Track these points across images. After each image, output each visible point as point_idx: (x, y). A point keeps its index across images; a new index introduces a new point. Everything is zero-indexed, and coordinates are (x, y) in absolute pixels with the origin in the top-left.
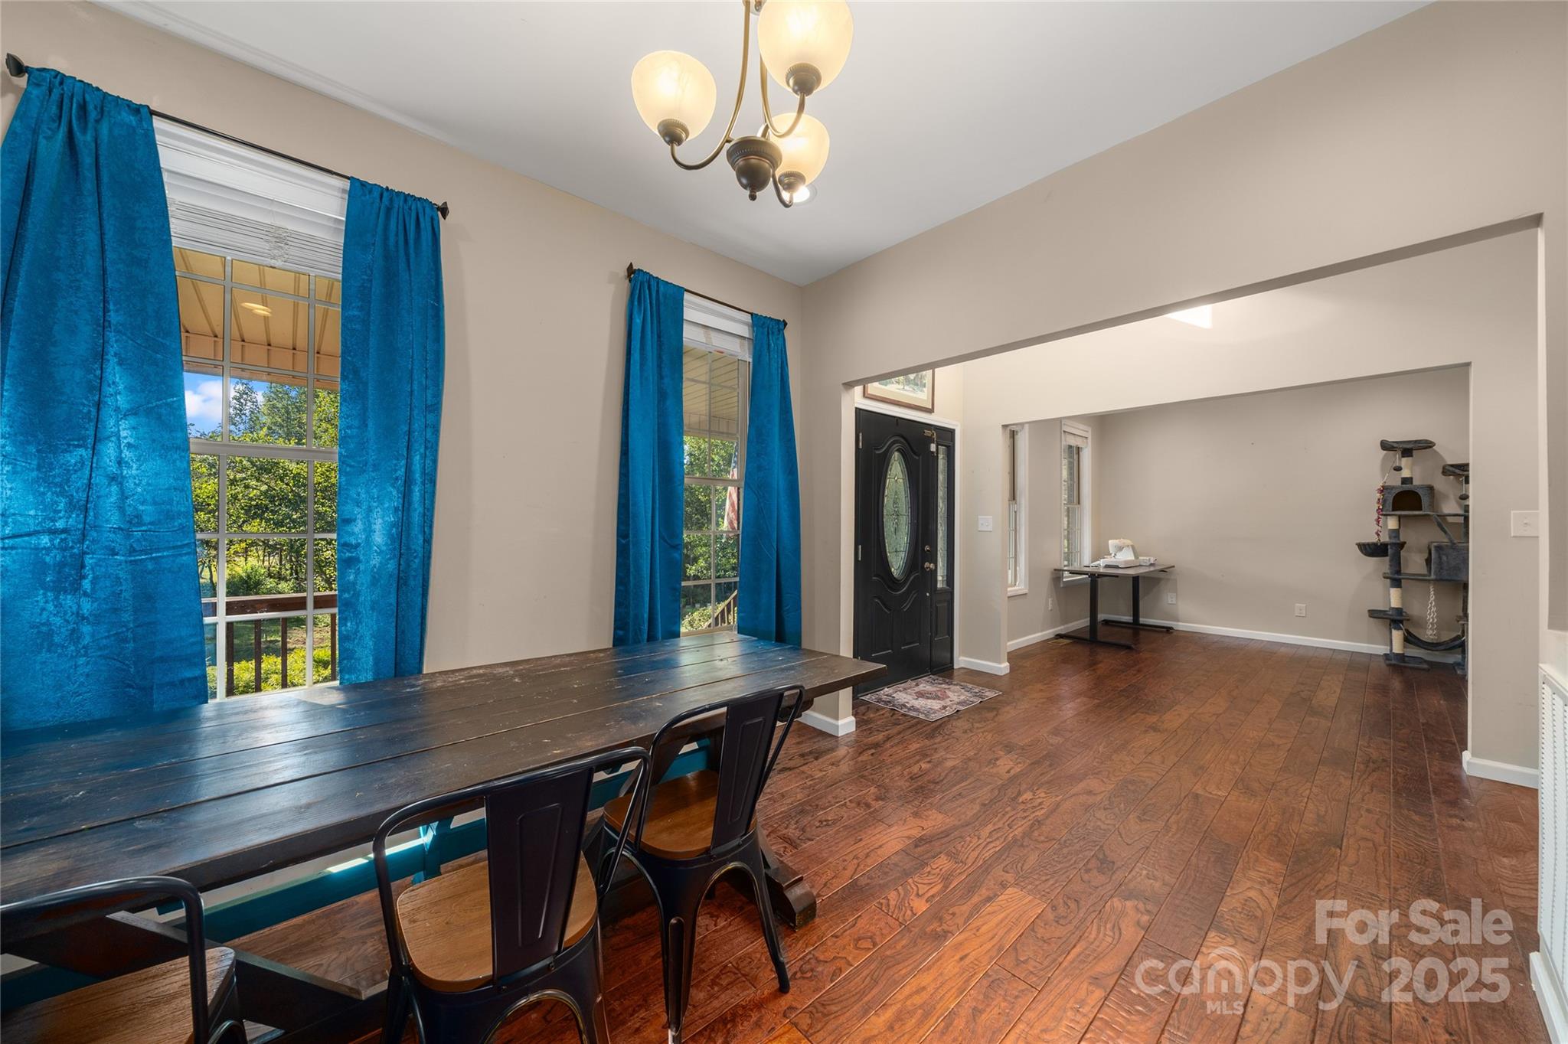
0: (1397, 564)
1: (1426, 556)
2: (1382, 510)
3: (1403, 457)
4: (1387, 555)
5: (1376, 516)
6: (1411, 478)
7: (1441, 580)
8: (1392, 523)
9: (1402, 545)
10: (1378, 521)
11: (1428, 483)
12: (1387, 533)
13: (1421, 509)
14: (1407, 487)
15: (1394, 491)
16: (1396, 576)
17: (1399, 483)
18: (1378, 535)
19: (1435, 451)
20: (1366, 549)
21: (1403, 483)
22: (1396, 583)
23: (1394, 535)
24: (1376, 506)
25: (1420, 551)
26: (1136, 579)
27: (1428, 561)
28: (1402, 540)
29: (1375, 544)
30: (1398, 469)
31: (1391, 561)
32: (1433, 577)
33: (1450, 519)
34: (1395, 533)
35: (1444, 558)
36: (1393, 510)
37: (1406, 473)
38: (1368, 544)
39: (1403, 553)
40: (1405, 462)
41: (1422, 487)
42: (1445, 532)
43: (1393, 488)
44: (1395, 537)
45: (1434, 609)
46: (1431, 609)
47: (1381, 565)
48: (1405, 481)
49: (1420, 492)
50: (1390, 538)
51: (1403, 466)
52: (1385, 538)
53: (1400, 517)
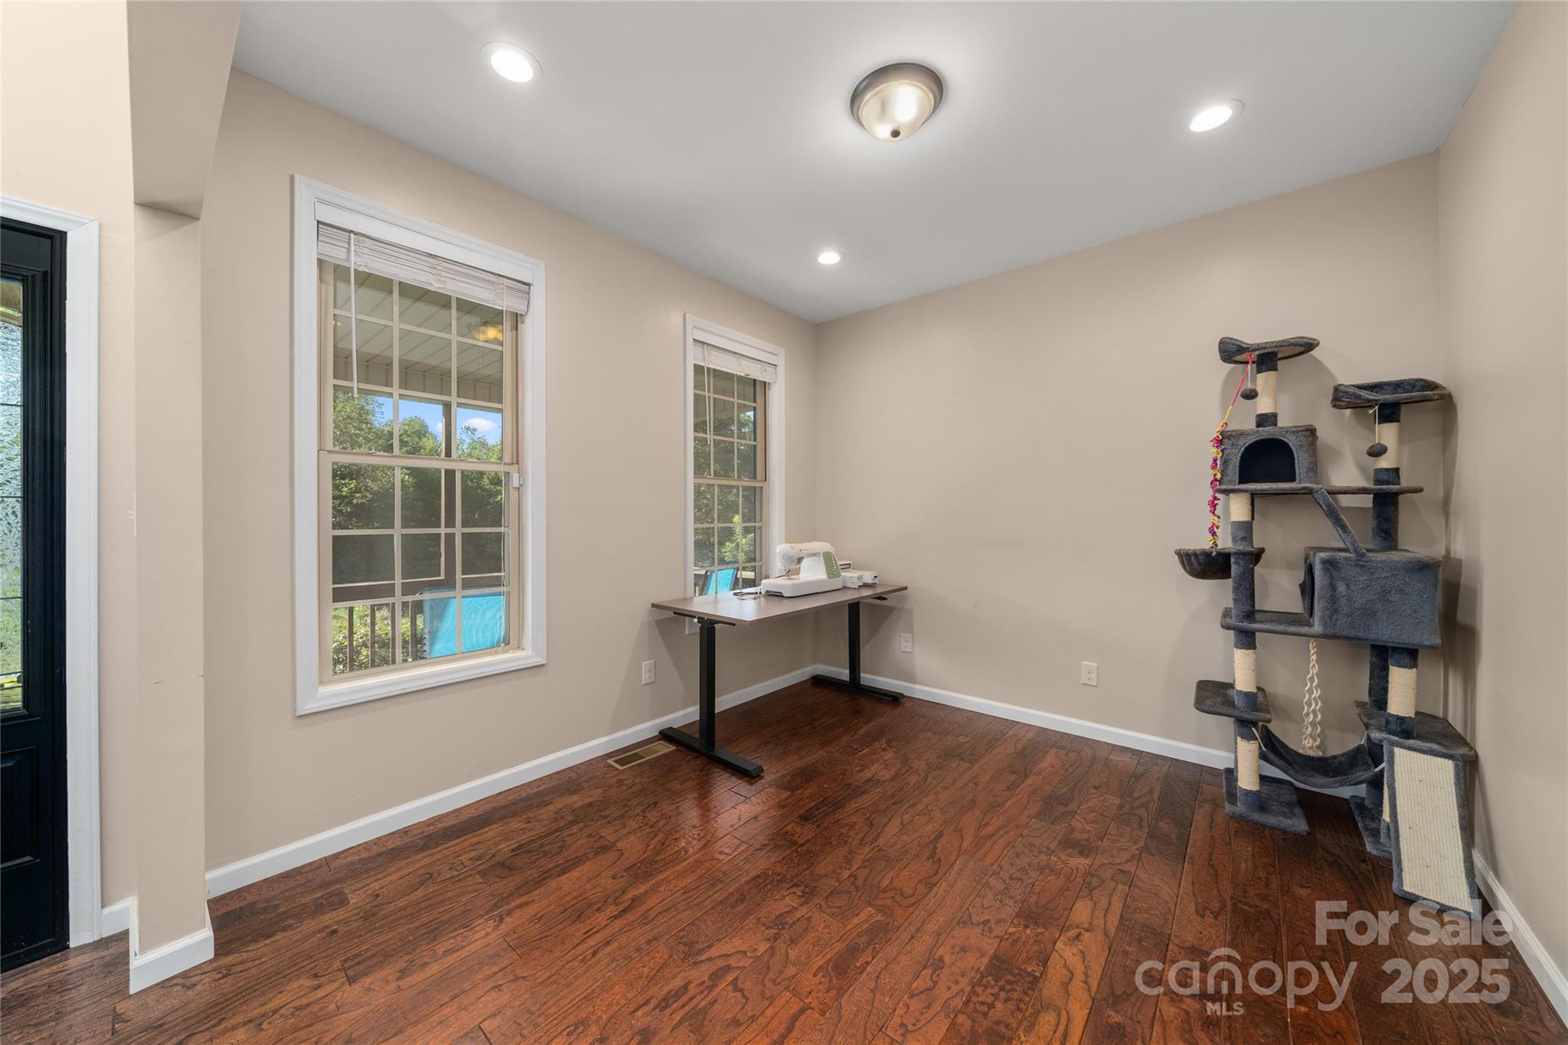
0: (1247, 590)
1: (1300, 575)
2: (1221, 482)
3: (1259, 371)
4: (1228, 576)
5: (1209, 493)
6: (1274, 416)
7: (1334, 637)
8: (1238, 509)
9: (1256, 556)
10: (1213, 505)
11: (1304, 422)
12: (1229, 529)
13: (1292, 479)
14: (1267, 432)
15: (1241, 442)
16: (1246, 625)
17: (1253, 426)
18: (1214, 534)
19: (1318, 364)
20: (1190, 563)
21: (1259, 425)
22: (1247, 639)
23: (1241, 534)
24: (1209, 474)
25: (1291, 567)
26: (854, 608)
27: (1307, 589)
28: (1257, 544)
29: (1207, 554)
30: (1250, 395)
31: (1236, 590)
32: (1317, 628)
33: (1345, 501)
34: (1245, 530)
35: (1342, 588)
36: (1240, 483)
37: (1264, 405)
38: (1195, 554)
39: (1258, 569)
40: (1263, 382)
41: (1295, 431)
42: (1343, 527)
43: (1241, 434)
44: (1243, 539)
45: (1316, 694)
46: (1310, 691)
47: (1218, 594)
48: (1264, 420)
49: (1292, 442)
50: (1234, 540)
51: (1259, 389)
52: (1225, 542)
53: (1253, 495)
